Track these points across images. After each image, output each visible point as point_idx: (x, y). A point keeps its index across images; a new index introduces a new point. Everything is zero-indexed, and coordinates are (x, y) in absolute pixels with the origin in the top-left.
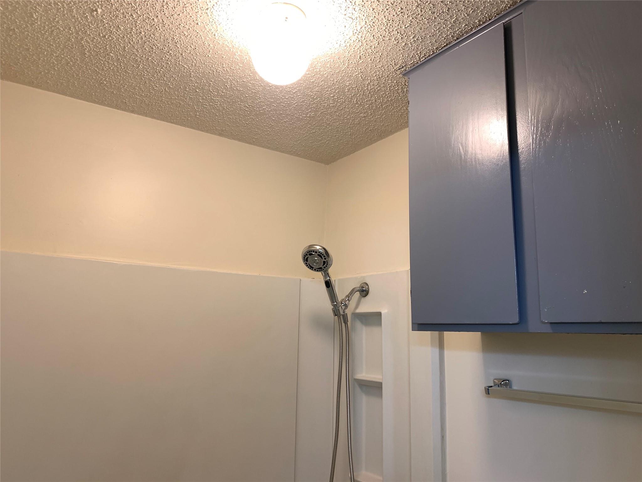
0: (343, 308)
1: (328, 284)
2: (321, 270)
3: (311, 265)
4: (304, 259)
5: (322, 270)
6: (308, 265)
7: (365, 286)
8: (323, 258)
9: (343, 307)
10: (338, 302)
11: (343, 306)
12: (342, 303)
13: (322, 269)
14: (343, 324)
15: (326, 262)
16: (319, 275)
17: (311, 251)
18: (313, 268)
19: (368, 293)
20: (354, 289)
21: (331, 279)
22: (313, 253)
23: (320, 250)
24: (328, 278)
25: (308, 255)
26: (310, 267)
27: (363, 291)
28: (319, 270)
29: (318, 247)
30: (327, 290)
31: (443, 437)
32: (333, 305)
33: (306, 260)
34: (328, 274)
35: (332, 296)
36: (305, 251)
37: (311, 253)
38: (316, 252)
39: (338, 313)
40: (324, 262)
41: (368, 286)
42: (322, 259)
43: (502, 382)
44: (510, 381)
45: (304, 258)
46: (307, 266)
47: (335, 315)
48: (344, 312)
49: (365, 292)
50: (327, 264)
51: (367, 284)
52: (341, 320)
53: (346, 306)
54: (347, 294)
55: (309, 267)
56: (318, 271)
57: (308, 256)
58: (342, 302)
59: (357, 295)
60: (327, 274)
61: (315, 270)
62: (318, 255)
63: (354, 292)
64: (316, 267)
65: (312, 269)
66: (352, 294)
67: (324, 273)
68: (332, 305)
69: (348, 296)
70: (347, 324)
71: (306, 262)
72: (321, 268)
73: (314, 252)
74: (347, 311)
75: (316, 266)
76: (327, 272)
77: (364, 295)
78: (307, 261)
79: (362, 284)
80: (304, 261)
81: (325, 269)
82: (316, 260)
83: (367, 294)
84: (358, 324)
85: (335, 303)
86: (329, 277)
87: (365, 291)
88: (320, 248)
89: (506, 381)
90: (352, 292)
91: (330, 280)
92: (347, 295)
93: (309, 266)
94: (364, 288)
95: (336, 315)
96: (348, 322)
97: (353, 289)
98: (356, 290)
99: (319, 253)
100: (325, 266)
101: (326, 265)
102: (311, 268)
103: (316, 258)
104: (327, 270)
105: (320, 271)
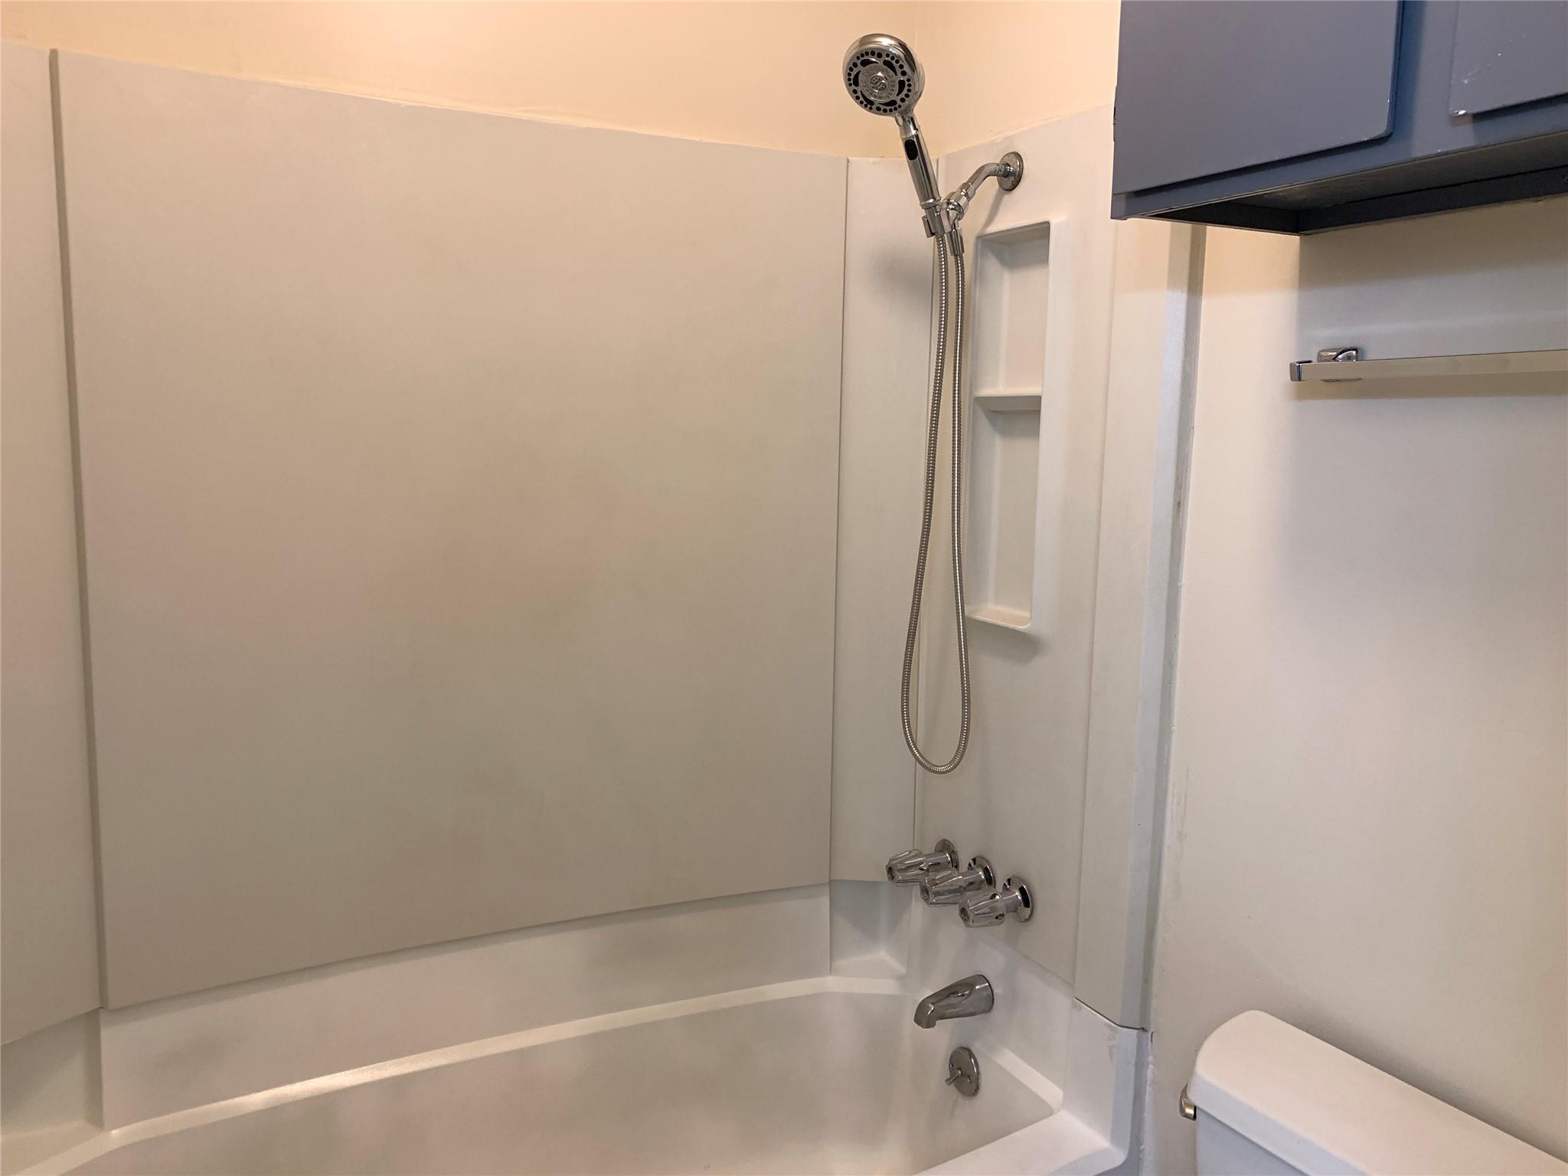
0: (951, 215)
1: (913, 149)
2: (893, 108)
3: (866, 94)
4: (849, 80)
5: (896, 109)
6: (860, 96)
7: (1014, 159)
8: (899, 71)
9: (953, 214)
10: (938, 198)
11: (952, 209)
12: (949, 203)
13: (897, 106)
14: (951, 259)
15: (907, 83)
16: (889, 124)
17: (867, 54)
18: (872, 103)
19: (1021, 178)
20: (982, 168)
21: (920, 137)
22: (874, 60)
23: (890, 50)
24: (914, 132)
25: (859, 64)
26: (865, 103)
27: (1007, 175)
28: (888, 108)
29: (885, 42)
30: (909, 165)
31: (1179, 504)
32: (925, 204)
33: (853, 81)
34: (912, 119)
35: (925, 183)
36: (851, 55)
37: (865, 58)
38: (880, 56)
39: (938, 225)
40: (902, 84)
41: (1021, 160)
42: (896, 74)
43: (1341, 353)
44: (1361, 349)
45: (849, 74)
46: (858, 98)
47: (929, 233)
48: (954, 226)
49: (1012, 178)
50: (909, 91)
51: (1018, 156)
52: (944, 246)
53: (960, 211)
54: (966, 181)
55: (861, 103)
56: (885, 111)
57: (860, 68)
58: (949, 200)
59: (992, 184)
60: (908, 120)
61: (878, 109)
62: (886, 63)
63: (983, 175)
64: (883, 101)
65: (871, 108)
66: (976, 182)
67: (903, 117)
68: (922, 206)
69: (966, 186)
70: (962, 258)
71: (853, 87)
72: (893, 103)
73: (873, 53)
74: (961, 225)
75: (880, 98)
76: (910, 115)
77: (1009, 185)
78: (856, 83)
79: (1007, 157)
80: (850, 85)
81: (904, 105)
82: (880, 79)
83: (1019, 181)
84: (992, 266)
85: (931, 201)
86: (915, 128)
87: (1013, 174)
88: (893, 42)
89: (1349, 350)
90: (979, 175)
91: (917, 136)
92: (965, 184)
93: (862, 99)
94: (1010, 166)
95: (933, 234)
96: (963, 252)
97: (979, 169)
98: (987, 170)
99: (888, 55)
100: (902, 95)
101: (905, 91)
102: (868, 104)
103: (880, 74)
104: (909, 109)
105: (891, 110)
